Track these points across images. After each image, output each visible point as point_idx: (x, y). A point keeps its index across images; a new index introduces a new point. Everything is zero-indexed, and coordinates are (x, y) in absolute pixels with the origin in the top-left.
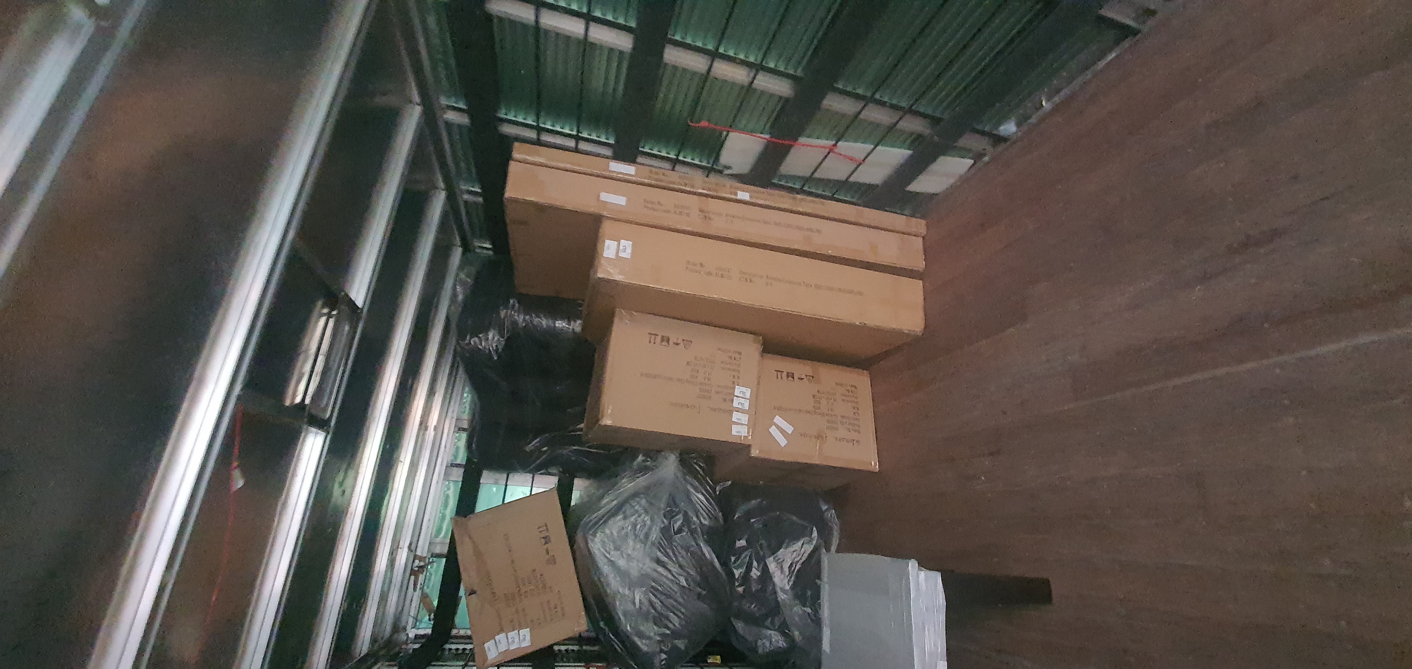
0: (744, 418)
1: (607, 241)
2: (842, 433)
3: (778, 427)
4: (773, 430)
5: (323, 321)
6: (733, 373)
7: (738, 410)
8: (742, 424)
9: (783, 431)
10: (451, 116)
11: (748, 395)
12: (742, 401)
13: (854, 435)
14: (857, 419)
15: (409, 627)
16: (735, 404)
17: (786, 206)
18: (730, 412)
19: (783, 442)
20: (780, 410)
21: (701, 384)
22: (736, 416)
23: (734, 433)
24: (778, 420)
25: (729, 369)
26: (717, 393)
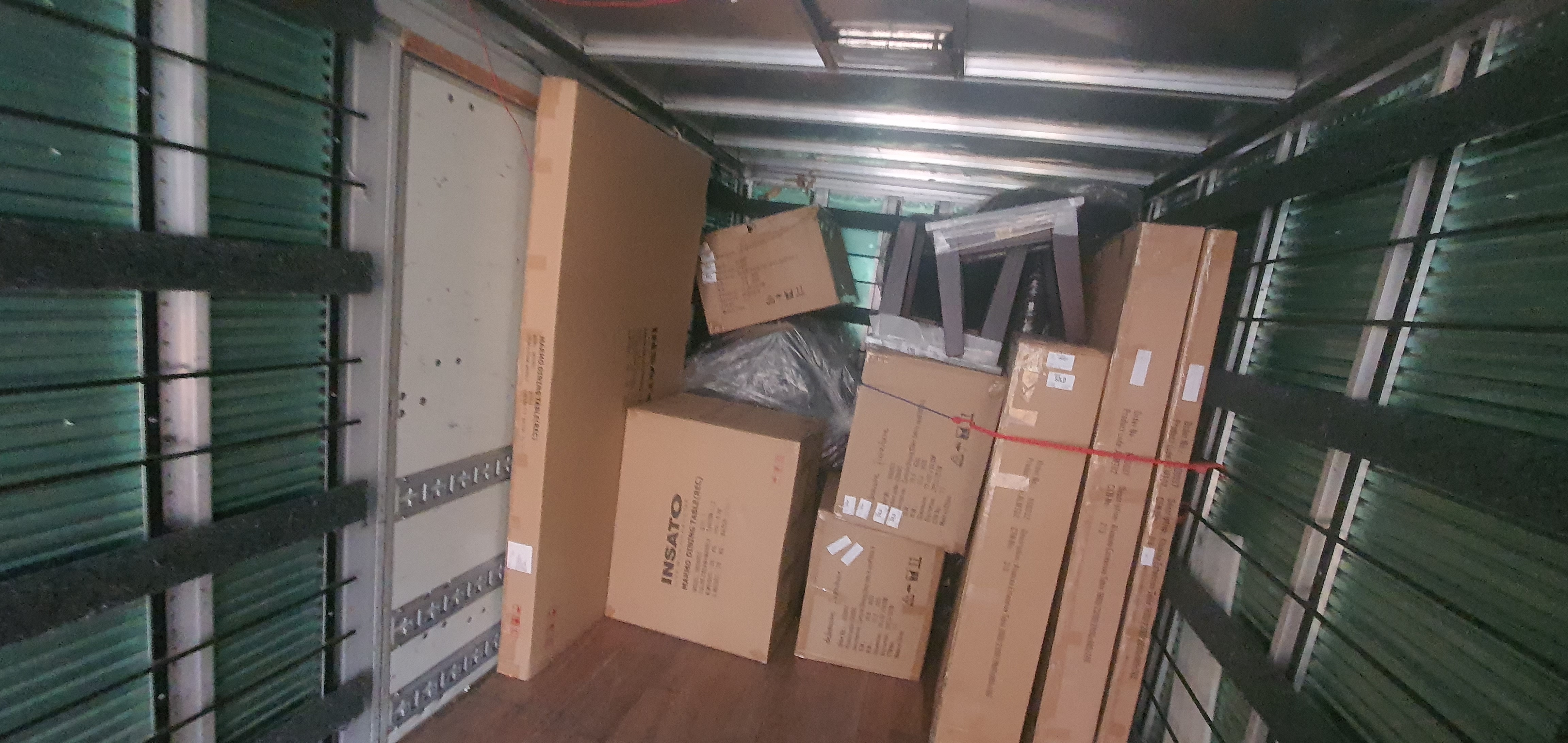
0: (863, 513)
1: (1073, 357)
2: (840, 624)
3: (849, 547)
4: (845, 541)
5: (931, 37)
6: (918, 511)
7: (873, 507)
8: (856, 509)
9: (843, 552)
11: (889, 523)
12: (884, 516)
13: (835, 637)
14: (855, 648)
16: (880, 506)
17: (1129, 618)
18: (872, 498)
19: (833, 548)
20: (869, 556)
21: (908, 470)
22: (866, 504)
23: (847, 498)
24: (858, 549)
25: (923, 507)
26: (896, 488)
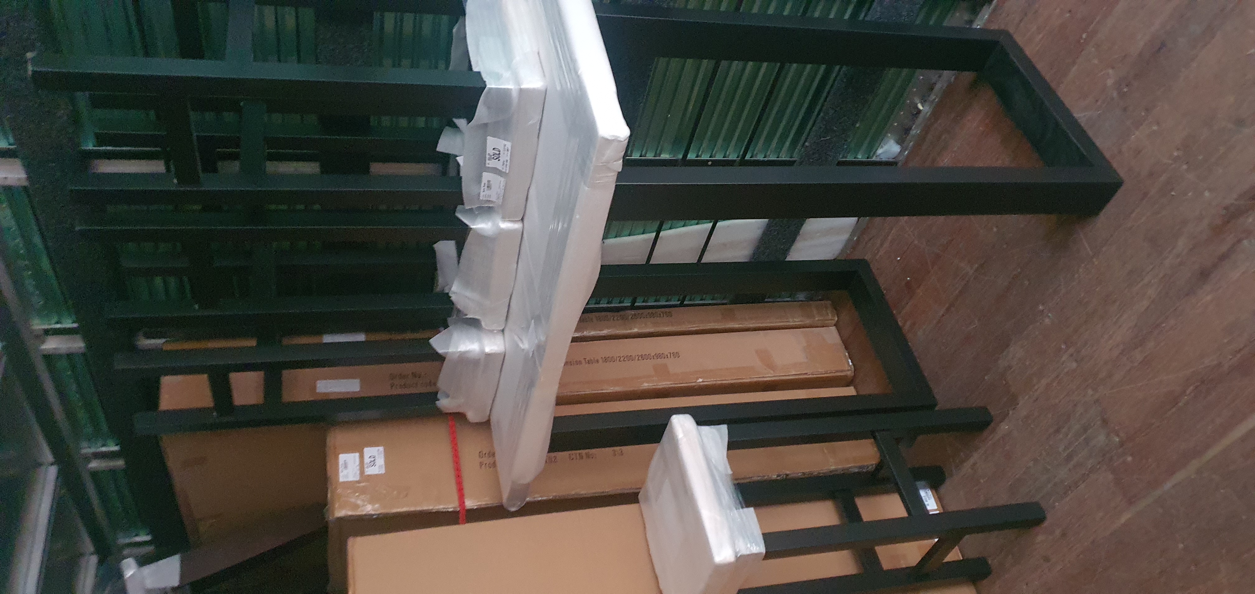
1: (341, 459)
10: (51, 345)
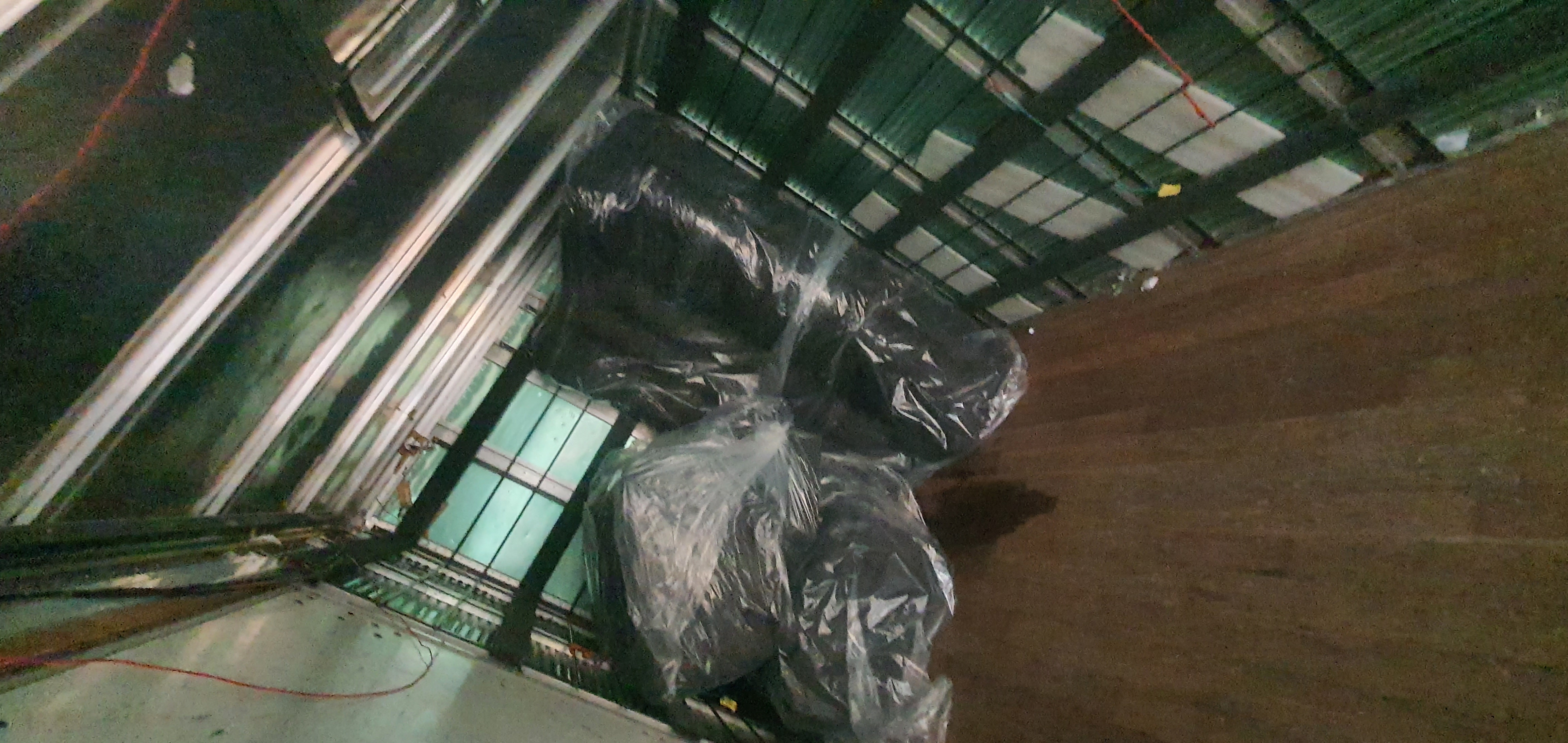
15: (370, 513)
